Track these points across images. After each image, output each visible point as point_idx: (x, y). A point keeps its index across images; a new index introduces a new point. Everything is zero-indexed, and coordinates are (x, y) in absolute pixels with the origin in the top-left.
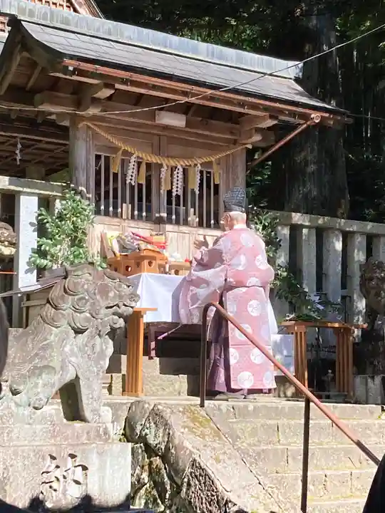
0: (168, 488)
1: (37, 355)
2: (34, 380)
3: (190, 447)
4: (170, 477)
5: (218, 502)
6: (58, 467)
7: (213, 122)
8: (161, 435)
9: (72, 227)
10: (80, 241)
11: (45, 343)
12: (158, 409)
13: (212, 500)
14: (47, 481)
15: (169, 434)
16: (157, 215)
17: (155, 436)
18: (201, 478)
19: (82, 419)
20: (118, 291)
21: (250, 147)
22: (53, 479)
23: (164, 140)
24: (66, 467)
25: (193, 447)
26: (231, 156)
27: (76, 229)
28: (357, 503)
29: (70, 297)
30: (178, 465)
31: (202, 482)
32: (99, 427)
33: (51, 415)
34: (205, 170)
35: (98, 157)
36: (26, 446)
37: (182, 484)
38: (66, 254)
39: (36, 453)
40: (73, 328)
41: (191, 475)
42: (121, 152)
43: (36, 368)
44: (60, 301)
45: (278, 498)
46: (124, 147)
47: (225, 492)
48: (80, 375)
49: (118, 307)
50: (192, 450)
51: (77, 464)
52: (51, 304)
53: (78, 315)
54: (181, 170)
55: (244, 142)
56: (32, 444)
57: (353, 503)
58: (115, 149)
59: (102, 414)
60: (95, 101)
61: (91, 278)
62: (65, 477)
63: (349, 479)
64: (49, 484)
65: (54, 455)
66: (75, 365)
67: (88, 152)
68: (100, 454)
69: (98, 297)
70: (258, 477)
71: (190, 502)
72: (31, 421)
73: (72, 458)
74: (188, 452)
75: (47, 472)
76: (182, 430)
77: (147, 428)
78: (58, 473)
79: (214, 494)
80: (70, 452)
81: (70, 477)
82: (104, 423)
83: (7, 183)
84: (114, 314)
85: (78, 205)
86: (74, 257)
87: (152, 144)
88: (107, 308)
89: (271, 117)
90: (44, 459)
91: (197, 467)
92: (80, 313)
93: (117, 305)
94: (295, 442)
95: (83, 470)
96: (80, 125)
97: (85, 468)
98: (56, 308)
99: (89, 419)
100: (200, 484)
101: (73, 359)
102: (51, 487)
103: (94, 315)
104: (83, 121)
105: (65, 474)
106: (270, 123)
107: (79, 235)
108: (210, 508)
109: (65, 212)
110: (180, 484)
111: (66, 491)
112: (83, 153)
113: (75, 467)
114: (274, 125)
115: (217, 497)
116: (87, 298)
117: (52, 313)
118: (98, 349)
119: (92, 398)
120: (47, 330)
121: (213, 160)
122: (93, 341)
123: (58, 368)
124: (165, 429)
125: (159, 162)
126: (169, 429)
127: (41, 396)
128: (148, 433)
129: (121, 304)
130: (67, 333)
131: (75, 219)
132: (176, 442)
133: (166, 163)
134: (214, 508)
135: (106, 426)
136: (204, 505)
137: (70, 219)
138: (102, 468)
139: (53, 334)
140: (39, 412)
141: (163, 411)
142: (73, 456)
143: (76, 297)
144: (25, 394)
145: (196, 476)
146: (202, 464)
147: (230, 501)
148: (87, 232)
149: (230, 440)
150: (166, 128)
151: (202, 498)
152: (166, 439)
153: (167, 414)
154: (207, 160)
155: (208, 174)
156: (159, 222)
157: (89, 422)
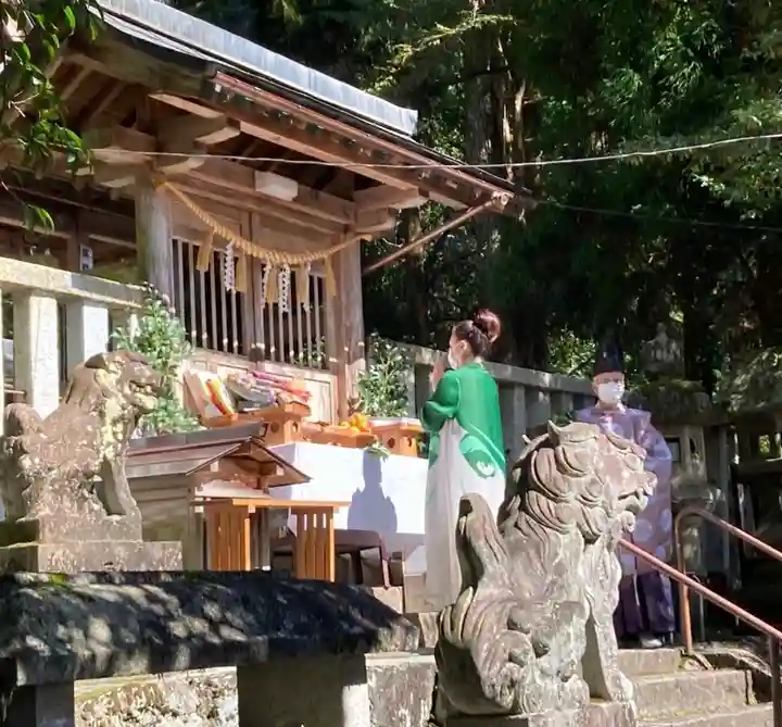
1: (554, 583)
11: (557, 560)
16: (253, 346)
20: (632, 468)
21: (368, 238)
23: (256, 220)
29: (575, 480)
34: (316, 275)
35: (175, 242)
40: (584, 534)
42: (211, 238)
44: (564, 487)
46: (218, 229)
48: (595, 617)
49: (637, 496)
52: (542, 492)
53: (591, 510)
54: (288, 272)
55: (358, 230)
58: (202, 234)
61: (597, 446)
66: (591, 600)
69: (608, 479)
83: (69, 283)
84: (629, 508)
87: (241, 227)
88: (620, 498)
89: (421, 193)
92: (592, 507)
93: (635, 493)
96: (160, 188)
98: (556, 498)
99: (612, 695)
101: (589, 589)
103: (609, 509)
106: (417, 201)
112: (159, 233)
116: (598, 480)
117: (552, 506)
118: (609, 569)
120: (553, 538)
121: (326, 256)
129: (640, 491)
139: (562, 546)
143: (583, 479)
144: (554, 654)
150: (266, 200)
154: (317, 256)
155: (320, 280)
156: (256, 356)
157: (611, 700)
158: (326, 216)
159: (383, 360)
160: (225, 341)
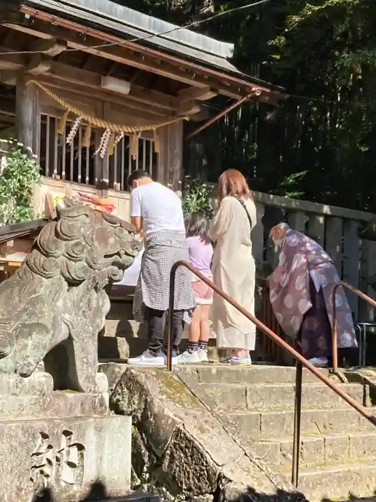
0: (146, 459)
1: (26, 310)
2: (22, 341)
3: (171, 415)
4: (148, 448)
5: (209, 478)
6: (50, 447)
7: (155, 92)
8: (136, 402)
9: (18, 184)
10: (26, 200)
11: (33, 296)
12: (132, 373)
13: (201, 475)
14: (38, 465)
15: (146, 400)
16: (100, 180)
17: (129, 403)
18: (187, 450)
19: (76, 388)
20: (119, 237)
21: (187, 119)
22: (44, 462)
23: (107, 106)
24: (60, 447)
25: (174, 415)
26: (169, 127)
27: (22, 187)
28: (338, 472)
29: (64, 242)
30: (159, 435)
31: (189, 454)
32: (95, 397)
33: (40, 383)
34: (145, 139)
35: (44, 118)
36: (13, 422)
37: (164, 456)
38: (11, 212)
39: (25, 431)
40: (67, 279)
41: (175, 447)
42: (66, 114)
43: (24, 325)
44: (53, 247)
45: (268, 471)
46: (70, 109)
47: (217, 467)
48: (74, 336)
49: (120, 256)
50: (175, 418)
51: (72, 443)
52: (39, 250)
53: (73, 263)
55: (179, 114)
56: (18, 419)
57: (335, 473)
58: (61, 112)
59: (97, 381)
60: (45, 58)
61: (88, 220)
62: (58, 460)
63: (323, 446)
64: (40, 469)
65: (46, 432)
66: (68, 323)
67: (35, 111)
68: (99, 430)
69: (96, 243)
70: (243, 447)
71: (174, 477)
72: (17, 391)
73: (66, 436)
74: (170, 421)
75: (38, 454)
76: (160, 397)
77: (119, 394)
78: (50, 455)
79: (204, 468)
80: (65, 429)
81: (64, 459)
82: (100, 393)
84: (114, 264)
85: (25, 164)
86: (20, 215)
87: (96, 109)
88: (106, 256)
89: (212, 90)
90: (34, 437)
91: (181, 438)
92: (75, 261)
93: (118, 254)
94: (261, 407)
95: (79, 450)
96: (28, 83)
97: (80, 447)
98: (47, 255)
99: (84, 388)
100: (186, 457)
101: (67, 316)
102: (42, 472)
103: (92, 263)
104: (31, 79)
105: (58, 455)
106: (210, 95)
107: (25, 193)
108: (199, 484)
109: (12, 170)
110: (160, 455)
111: (60, 476)
112: (30, 112)
113: (70, 446)
114: (213, 98)
115: (207, 472)
116: (83, 243)
117: (42, 259)
118: (94, 304)
119: (87, 363)
120: (36, 281)
121: (154, 129)
122: (89, 296)
123: (50, 327)
124: (140, 396)
125: (104, 127)
126: (146, 396)
127: (31, 360)
128: (121, 399)
129: (122, 252)
130: (60, 286)
131: (21, 177)
132: (156, 410)
133: (109, 128)
134: (204, 485)
135: (102, 396)
136: (191, 481)
137: (16, 177)
138: (100, 447)
139: (43, 286)
140: (26, 380)
141: (136, 376)
142: (67, 433)
143: (72, 242)
144: (11, 358)
145: (181, 448)
146: (188, 435)
147: (224, 477)
148: (32, 191)
149: (208, 407)
150: (110, 94)
151: (188, 473)
152: (143, 406)
153: (142, 378)
154: (148, 128)
155: (148, 143)
156: (102, 187)
157: (83, 392)
158: (159, 105)
159: (193, 191)
160: (80, 177)
